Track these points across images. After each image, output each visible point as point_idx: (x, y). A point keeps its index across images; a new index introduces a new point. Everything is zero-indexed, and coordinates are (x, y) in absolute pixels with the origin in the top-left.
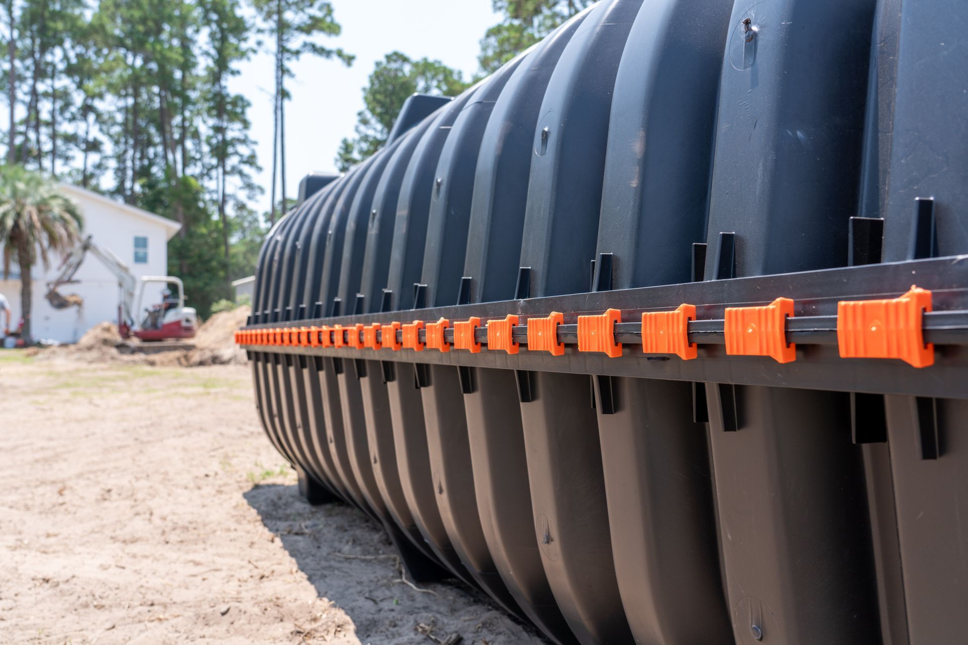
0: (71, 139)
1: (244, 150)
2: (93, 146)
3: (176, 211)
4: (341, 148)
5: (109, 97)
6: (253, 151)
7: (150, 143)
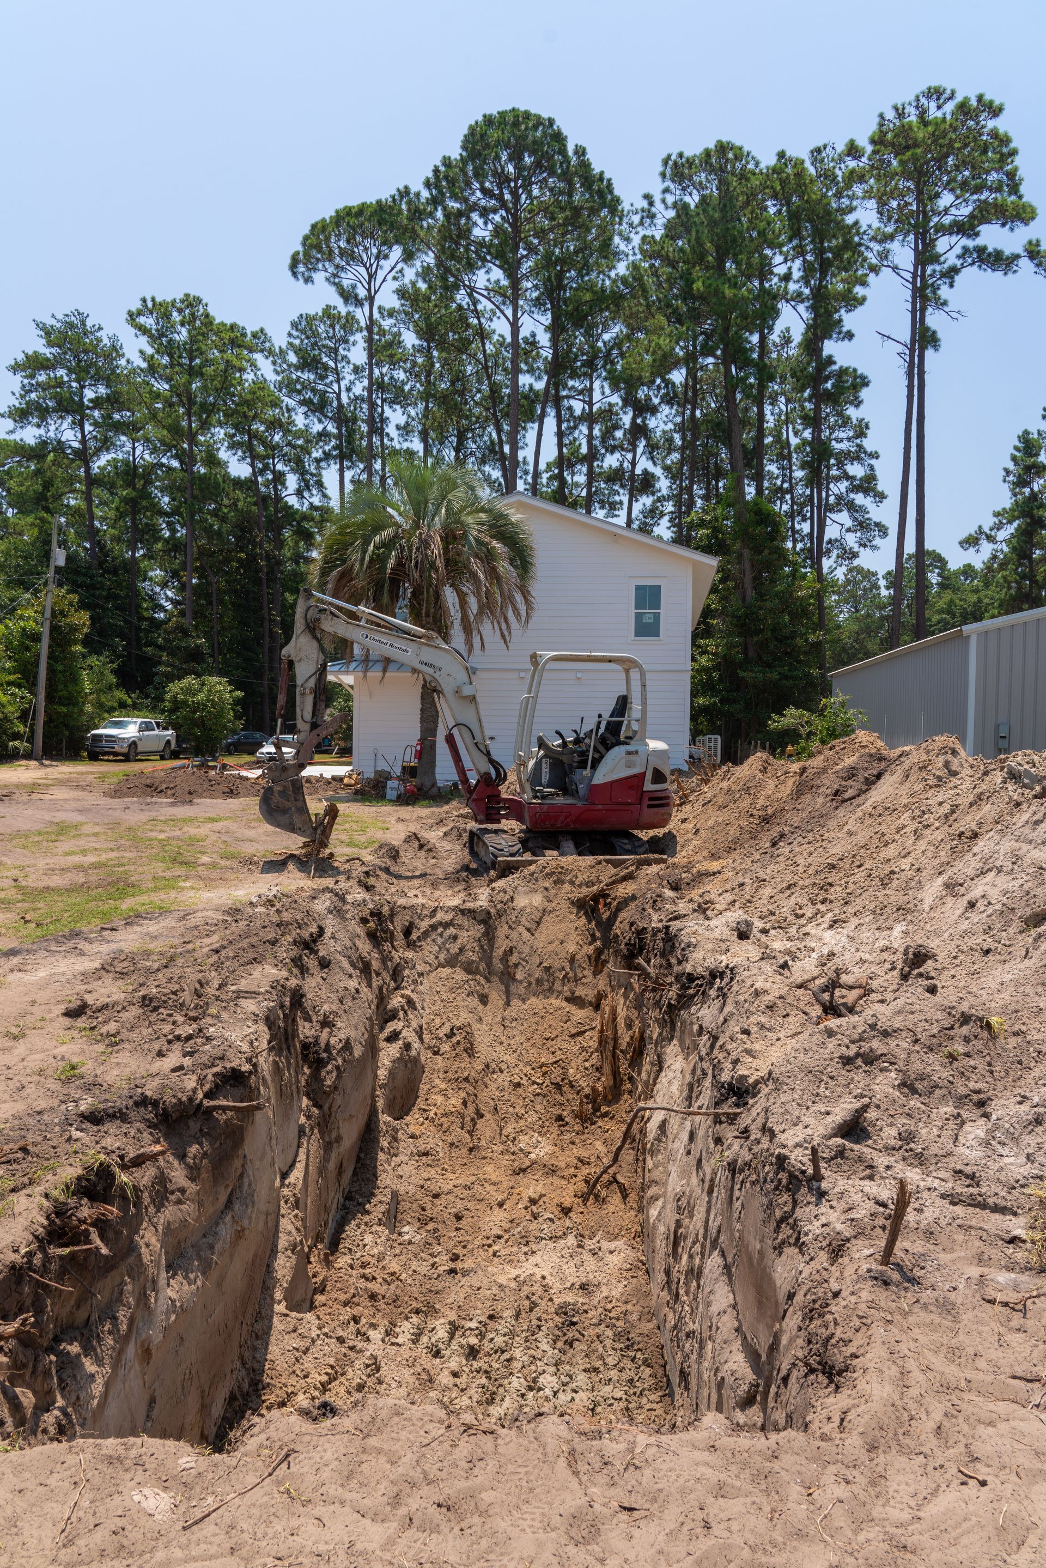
0: (615, 476)
1: (856, 470)
2: (646, 484)
3: (740, 556)
4: (1016, 448)
5: (665, 410)
6: (872, 468)
7: (719, 474)
